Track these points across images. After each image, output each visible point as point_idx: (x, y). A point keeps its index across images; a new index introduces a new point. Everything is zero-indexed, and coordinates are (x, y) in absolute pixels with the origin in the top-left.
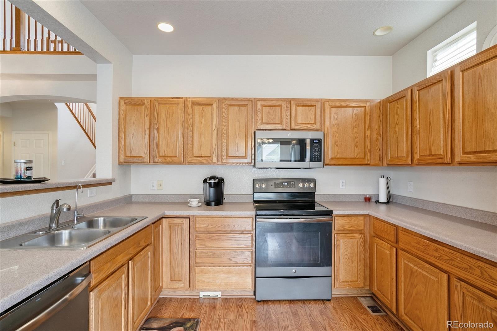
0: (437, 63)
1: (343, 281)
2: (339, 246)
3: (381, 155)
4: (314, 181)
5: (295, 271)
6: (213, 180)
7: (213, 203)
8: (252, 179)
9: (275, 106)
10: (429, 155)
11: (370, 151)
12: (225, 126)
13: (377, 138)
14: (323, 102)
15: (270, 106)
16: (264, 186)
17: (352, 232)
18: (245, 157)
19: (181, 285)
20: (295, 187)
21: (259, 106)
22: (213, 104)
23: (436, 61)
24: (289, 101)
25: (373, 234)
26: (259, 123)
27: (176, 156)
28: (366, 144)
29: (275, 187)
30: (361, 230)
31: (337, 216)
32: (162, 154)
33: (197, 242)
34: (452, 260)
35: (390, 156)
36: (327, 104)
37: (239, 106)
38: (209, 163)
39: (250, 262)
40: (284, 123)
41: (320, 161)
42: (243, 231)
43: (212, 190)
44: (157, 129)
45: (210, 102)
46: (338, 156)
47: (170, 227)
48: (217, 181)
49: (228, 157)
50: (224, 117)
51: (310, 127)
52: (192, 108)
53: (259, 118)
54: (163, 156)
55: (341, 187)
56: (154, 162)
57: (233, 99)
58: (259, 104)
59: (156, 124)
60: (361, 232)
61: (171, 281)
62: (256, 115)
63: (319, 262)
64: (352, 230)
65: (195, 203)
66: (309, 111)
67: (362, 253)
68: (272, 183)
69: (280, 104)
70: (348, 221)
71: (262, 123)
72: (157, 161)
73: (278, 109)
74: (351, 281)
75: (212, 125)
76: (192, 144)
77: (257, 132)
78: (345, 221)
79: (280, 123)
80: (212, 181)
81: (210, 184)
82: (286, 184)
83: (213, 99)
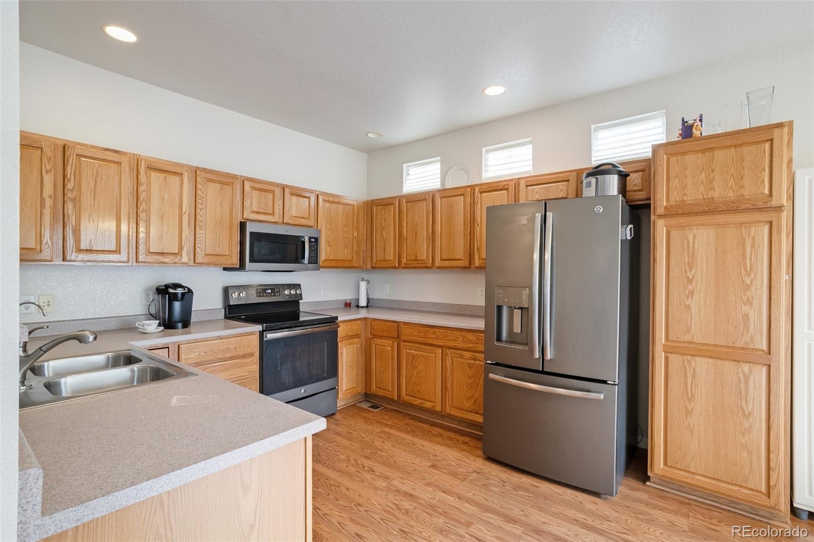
0: (410, 177)
2: (343, 354)
3: (365, 256)
4: (299, 286)
5: (305, 390)
6: (180, 289)
7: (180, 325)
9: (266, 191)
10: (415, 260)
11: (356, 253)
12: (201, 210)
13: (362, 240)
14: (317, 194)
15: (261, 190)
16: (243, 295)
20: (280, 295)
21: (247, 188)
22: (181, 174)
23: (408, 174)
24: (283, 188)
25: (370, 336)
26: (248, 211)
27: (116, 252)
28: (354, 246)
29: (257, 296)
30: (359, 334)
31: (341, 322)
32: (85, 246)
34: (445, 336)
35: (376, 259)
36: (321, 198)
37: (221, 182)
38: (175, 263)
40: (277, 214)
41: (317, 263)
43: (176, 304)
44: (74, 200)
45: (178, 170)
46: (330, 258)
48: (187, 290)
49: (205, 254)
50: (200, 196)
51: (305, 222)
52: (147, 176)
53: (248, 204)
54: (87, 250)
55: (322, 293)
56: (66, 261)
58: (247, 185)
59: (72, 191)
60: (357, 336)
62: (244, 199)
63: (325, 375)
64: (352, 336)
65: (150, 326)
66: (303, 202)
67: (360, 357)
68: (253, 291)
69: (273, 190)
70: (350, 326)
71: (253, 211)
72: (75, 259)
73: (270, 195)
74: (352, 389)
75: (181, 205)
76: (147, 233)
77: (247, 224)
78: (347, 326)
79: (273, 214)
82: (270, 291)
83: (182, 166)
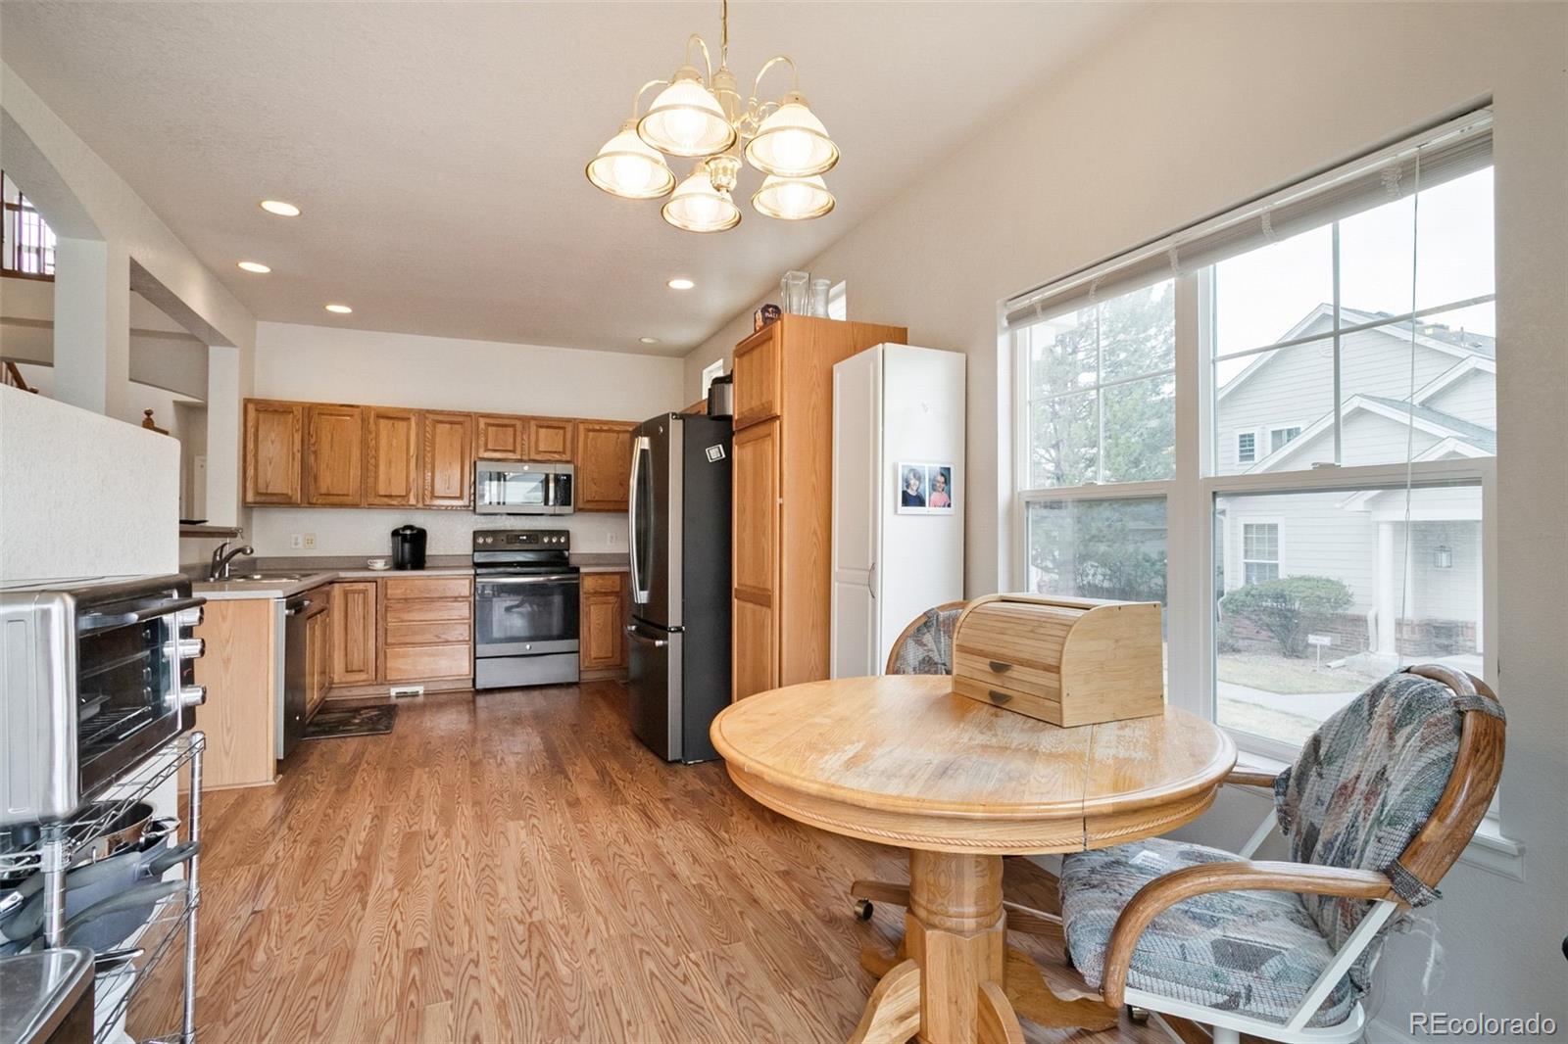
1: (595, 659)
2: (588, 613)
4: (566, 533)
5: (530, 647)
6: (409, 530)
7: (408, 565)
8: (471, 531)
9: (506, 426)
12: (429, 452)
14: (576, 423)
15: (498, 425)
16: (489, 540)
17: (606, 594)
18: (461, 497)
19: (363, 676)
20: (537, 543)
21: (482, 425)
22: (409, 419)
24: (525, 420)
26: (481, 450)
27: (348, 495)
29: (508, 543)
30: (617, 592)
31: (588, 574)
32: (323, 490)
33: (389, 615)
36: (582, 427)
37: (451, 423)
38: (403, 505)
39: (467, 639)
40: (519, 450)
41: (570, 505)
42: (456, 597)
43: (407, 546)
44: (315, 452)
45: (405, 415)
46: (596, 499)
47: (346, 594)
48: (415, 532)
49: (433, 496)
50: (428, 438)
51: (557, 457)
52: (376, 424)
53: (482, 442)
54: (325, 494)
55: (609, 543)
56: (309, 503)
57: (441, 413)
58: (482, 422)
59: (314, 444)
60: (615, 593)
61: (347, 671)
62: (478, 439)
63: (563, 634)
64: (605, 592)
65: (380, 564)
66: (557, 434)
67: (618, 618)
68: (504, 537)
69: (514, 423)
70: (601, 581)
71: (487, 450)
72: (314, 501)
73: (510, 431)
74: (605, 657)
75: (408, 449)
76: (376, 478)
77: (478, 463)
78: (597, 580)
79: (514, 451)
80: (408, 532)
81: (404, 536)
82: (525, 538)
83: (410, 411)
